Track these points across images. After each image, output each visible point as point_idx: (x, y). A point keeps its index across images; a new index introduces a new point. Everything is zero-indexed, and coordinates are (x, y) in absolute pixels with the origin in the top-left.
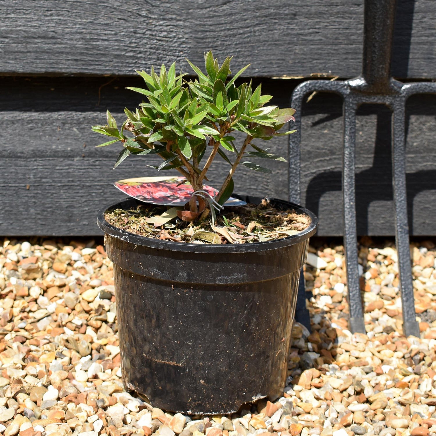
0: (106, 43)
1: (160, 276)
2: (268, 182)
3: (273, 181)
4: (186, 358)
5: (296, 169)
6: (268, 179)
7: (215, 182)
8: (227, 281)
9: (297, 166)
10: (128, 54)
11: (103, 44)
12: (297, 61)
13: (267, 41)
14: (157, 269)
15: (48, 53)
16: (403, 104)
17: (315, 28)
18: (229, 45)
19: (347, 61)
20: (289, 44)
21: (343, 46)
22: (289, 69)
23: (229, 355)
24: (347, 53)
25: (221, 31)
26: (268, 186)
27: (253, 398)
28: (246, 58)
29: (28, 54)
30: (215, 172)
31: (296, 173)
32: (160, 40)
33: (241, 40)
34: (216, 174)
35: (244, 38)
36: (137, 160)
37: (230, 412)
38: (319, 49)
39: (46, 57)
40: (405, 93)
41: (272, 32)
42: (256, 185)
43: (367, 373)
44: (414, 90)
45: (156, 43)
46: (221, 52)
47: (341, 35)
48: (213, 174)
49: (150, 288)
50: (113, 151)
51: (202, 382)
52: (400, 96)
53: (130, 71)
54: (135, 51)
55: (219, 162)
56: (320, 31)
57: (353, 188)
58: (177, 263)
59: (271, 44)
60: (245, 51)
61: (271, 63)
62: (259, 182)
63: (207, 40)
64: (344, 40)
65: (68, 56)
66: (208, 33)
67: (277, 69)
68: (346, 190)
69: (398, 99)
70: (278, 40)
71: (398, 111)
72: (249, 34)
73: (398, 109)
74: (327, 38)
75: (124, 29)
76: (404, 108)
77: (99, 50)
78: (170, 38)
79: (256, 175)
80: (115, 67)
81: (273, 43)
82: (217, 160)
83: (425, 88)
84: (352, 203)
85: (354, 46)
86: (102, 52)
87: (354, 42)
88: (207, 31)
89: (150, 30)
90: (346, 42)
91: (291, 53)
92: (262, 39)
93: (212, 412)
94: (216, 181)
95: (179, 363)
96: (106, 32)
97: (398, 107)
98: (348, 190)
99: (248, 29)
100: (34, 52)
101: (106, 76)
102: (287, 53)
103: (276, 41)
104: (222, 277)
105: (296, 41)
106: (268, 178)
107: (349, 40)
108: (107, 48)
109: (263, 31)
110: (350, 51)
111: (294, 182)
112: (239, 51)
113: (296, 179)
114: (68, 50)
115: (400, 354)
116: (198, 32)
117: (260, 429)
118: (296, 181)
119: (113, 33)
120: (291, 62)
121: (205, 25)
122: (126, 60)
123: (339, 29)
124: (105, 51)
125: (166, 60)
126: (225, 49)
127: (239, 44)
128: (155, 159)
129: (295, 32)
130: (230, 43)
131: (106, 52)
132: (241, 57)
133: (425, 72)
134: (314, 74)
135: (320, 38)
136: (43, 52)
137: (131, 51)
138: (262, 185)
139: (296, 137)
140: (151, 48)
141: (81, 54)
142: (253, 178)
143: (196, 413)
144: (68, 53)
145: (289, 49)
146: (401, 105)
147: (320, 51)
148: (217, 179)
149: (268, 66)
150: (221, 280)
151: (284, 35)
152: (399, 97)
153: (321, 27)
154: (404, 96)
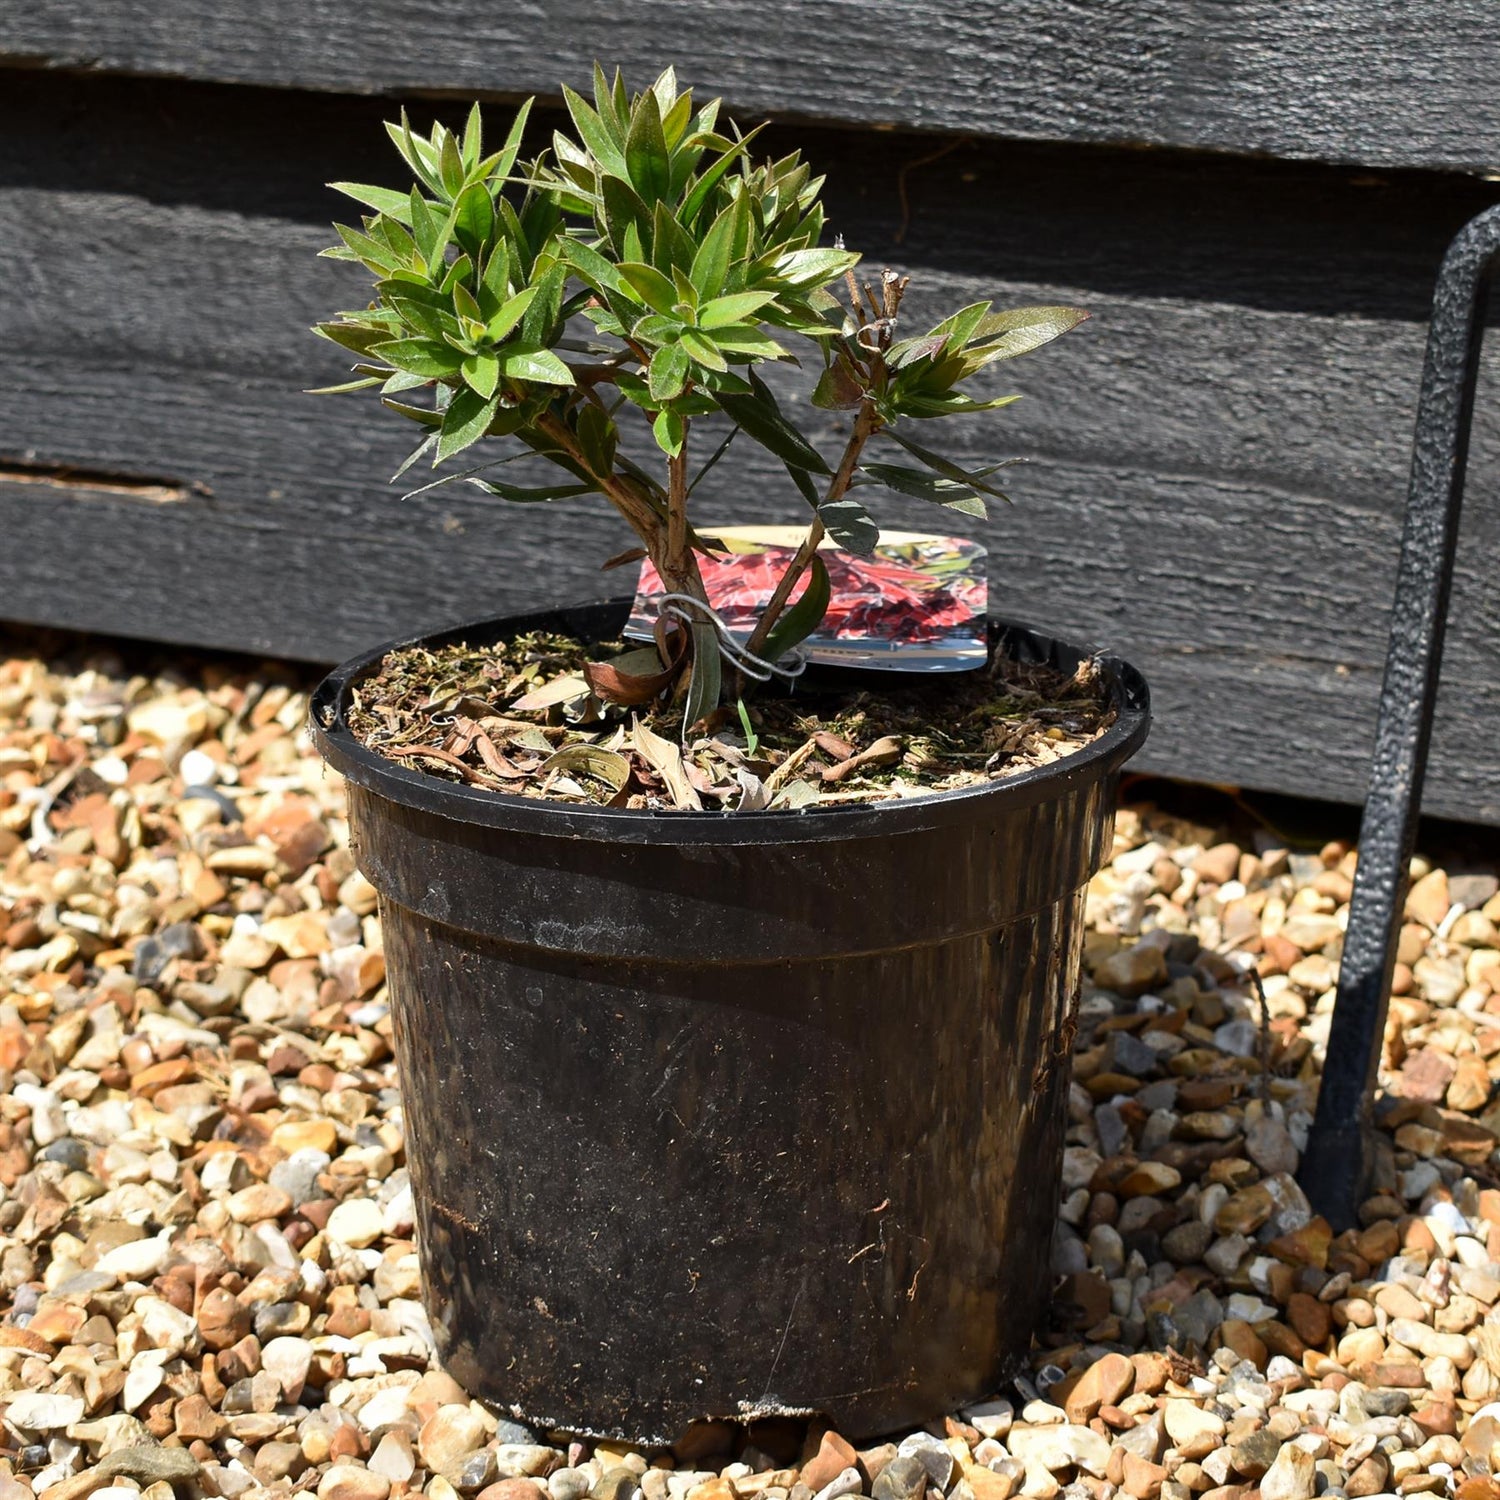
1: (391, 888)
4: (489, 1207)
5: (1424, 561)
7: (1299, 582)
8: (572, 939)
9: (1427, 548)
10: (959, 50)
14: (382, 863)
15: (688, 29)
23: (620, 1225)
27: (743, 1405)
29: (624, 31)
30: (1302, 541)
31: (1420, 573)
34: (1303, 548)
36: (1022, 464)
37: (650, 1439)
39: (682, 45)
43: (1373, 1414)
51: (541, 1305)
54: (982, 40)
55: (1318, 501)
58: (419, 847)
62: (1467, 598)
65: (756, 46)
77: (860, 28)
80: (913, 96)
82: (1315, 495)
86: (867, 37)
93: (583, 1426)
94: (1304, 576)
95: (472, 1220)
100: (645, 24)
101: (881, 128)
104: (552, 924)
108: (888, 22)
111: (1407, 609)
113: (1419, 598)
114: (756, 23)
118: (1416, 606)
122: (949, 71)
124: (879, 34)
125: (1089, 81)
128: (1085, 467)
131: (884, 39)
136: (674, 26)
137: (971, 38)
138: (1476, 613)
139: (1441, 428)
140: (1041, 31)
141: (801, 39)
143: (536, 1419)
144: (753, 35)
148: (1306, 570)
150: (549, 934)
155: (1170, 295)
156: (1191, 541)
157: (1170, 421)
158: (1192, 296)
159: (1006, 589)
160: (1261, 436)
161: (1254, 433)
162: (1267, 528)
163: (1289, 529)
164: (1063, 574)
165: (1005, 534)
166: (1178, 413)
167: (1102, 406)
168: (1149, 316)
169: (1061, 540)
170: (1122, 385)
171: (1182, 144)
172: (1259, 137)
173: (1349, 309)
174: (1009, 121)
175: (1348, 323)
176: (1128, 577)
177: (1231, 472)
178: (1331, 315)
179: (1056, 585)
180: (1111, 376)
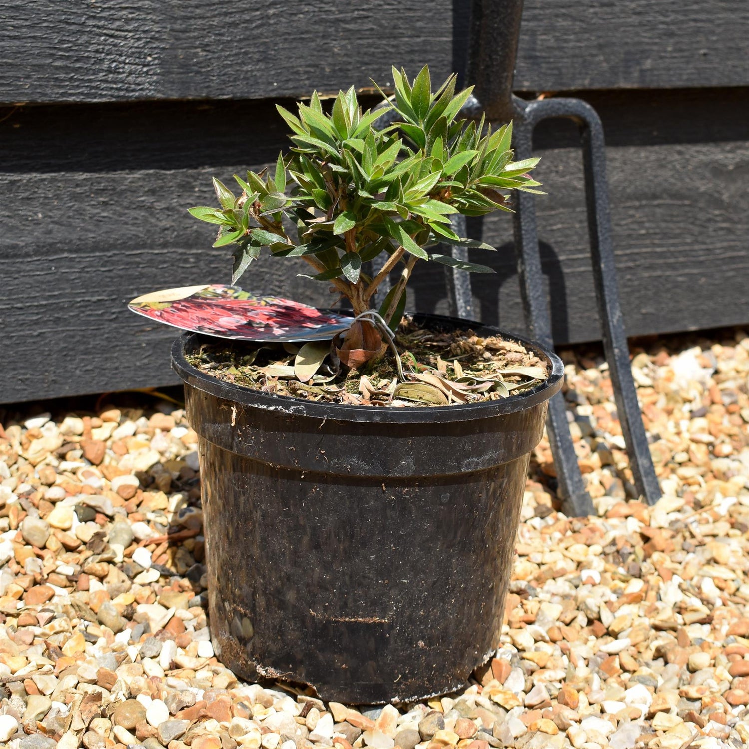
0: (18, 43)
1: (364, 469)
2: (281, 281)
3: (288, 278)
4: (398, 608)
6: (280, 276)
8: (477, 464)
10: (57, 64)
11: (12, 44)
12: (337, 68)
13: (289, 34)
14: (358, 459)
16: (529, 135)
17: (363, 10)
18: (228, 42)
19: (413, 65)
20: (323, 37)
21: (407, 39)
22: (325, 83)
24: (412, 52)
25: (215, 16)
26: (280, 287)
27: (485, 657)
28: (257, 65)
30: (194, 270)
32: (112, 36)
33: (248, 33)
35: (253, 29)
36: (60, 259)
37: (457, 687)
38: (370, 46)
40: (531, 117)
41: (296, 18)
42: (262, 287)
44: (543, 113)
45: (105, 41)
46: (216, 55)
47: (402, 21)
48: (193, 273)
49: (335, 493)
50: (17, 245)
51: (421, 643)
52: (525, 123)
53: (63, 95)
54: (68, 58)
55: (200, 251)
56: (371, 14)
57: (468, 282)
58: (398, 444)
59: (294, 39)
60: (254, 53)
61: (297, 73)
63: (192, 35)
64: (406, 29)
66: (192, 22)
67: (307, 82)
68: (459, 287)
69: (522, 129)
70: (307, 32)
71: (523, 148)
72: (259, 22)
73: (523, 144)
74: (381, 26)
75: (48, 16)
76: (530, 143)
77: (5, 57)
78: (130, 32)
79: (262, 270)
80: (36, 87)
81: (298, 37)
82: (197, 249)
83: (559, 109)
84: (469, 308)
85: (422, 39)
86: (10, 61)
87: (422, 32)
88: (190, 18)
89: (94, 18)
90: (410, 33)
91: (327, 54)
92: (283, 30)
93: (431, 693)
95: (384, 618)
96: (15, 23)
97: (522, 142)
98: (462, 286)
99: (258, 13)
102: (320, 54)
103: (302, 34)
104: (471, 460)
105: (334, 33)
106: (280, 273)
107: (414, 29)
108: (20, 53)
109: (282, 16)
110: (417, 49)
112: (246, 53)
115: (597, 548)
116: (176, 19)
117: (516, 708)
119: (28, 24)
120: (327, 70)
121: (187, 7)
122: (53, 74)
123: (398, 10)
124: (15, 59)
125: (124, 73)
126: (222, 50)
127: (244, 39)
128: (92, 255)
129: (331, 17)
130: (229, 39)
131: (18, 61)
132: (249, 64)
133: (527, 80)
134: (365, 89)
135: (370, 26)
137: (62, 58)
138: (271, 287)
140: (97, 52)
142: (258, 275)
143: (407, 700)
145: (325, 46)
146: (527, 138)
147: (372, 50)
149: (292, 77)
150: (468, 466)
151: (315, 23)
152: (523, 125)
153: (371, 7)
154: (530, 124)
155: (123, 169)
156: (144, 279)
157: (129, 226)
158: (133, 169)
159: (59, 318)
160: (172, 226)
161: (168, 226)
162: (178, 267)
163: (188, 265)
164: (86, 306)
165: (56, 293)
166: (131, 222)
167: (97, 225)
168: (114, 180)
169: (83, 291)
170: (105, 214)
171: (172, 98)
172: (205, 91)
173: (202, 164)
174: (88, 95)
175: (203, 171)
176: (117, 302)
177: (160, 245)
178: (196, 168)
179: (83, 312)
180: (98, 211)
